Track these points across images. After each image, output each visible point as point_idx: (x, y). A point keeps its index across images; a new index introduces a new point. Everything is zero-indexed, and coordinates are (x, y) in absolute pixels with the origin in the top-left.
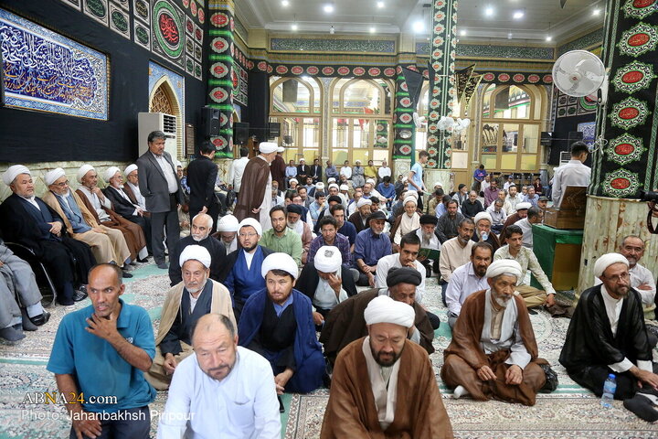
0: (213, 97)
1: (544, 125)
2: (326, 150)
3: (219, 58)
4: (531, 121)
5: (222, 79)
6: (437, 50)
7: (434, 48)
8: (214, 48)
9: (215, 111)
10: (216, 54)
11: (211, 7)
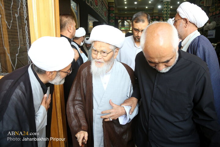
3: (112, 18)
6: (165, 15)
7: (164, 14)
11: (110, 6)
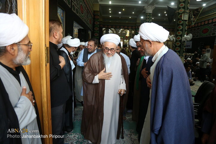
3: (96, 26)
5: (97, 31)
8: (95, 24)
10: (96, 25)
11: (95, 14)
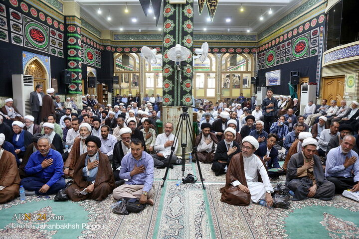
0: (70, 65)
1: (253, 73)
2: (142, 90)
3: (72, 47)
4: (247, 72)
5: (74, 57)
8: (69, 42)
9: (68, 72)
10: (71, 45)
11: (67, 23)
